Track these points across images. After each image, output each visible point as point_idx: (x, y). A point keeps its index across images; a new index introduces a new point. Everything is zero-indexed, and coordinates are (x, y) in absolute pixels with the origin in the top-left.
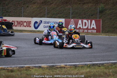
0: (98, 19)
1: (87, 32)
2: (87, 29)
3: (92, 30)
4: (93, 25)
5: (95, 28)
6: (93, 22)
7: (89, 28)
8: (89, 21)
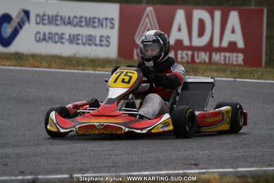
0: (252, 7)
1: (207, 60)
2: (209, 48)
3: (227, 54)
4: (233, 31)
5: (241, 45)
6: (234, 17)
7: (216, 44)
8: (218, 14)
